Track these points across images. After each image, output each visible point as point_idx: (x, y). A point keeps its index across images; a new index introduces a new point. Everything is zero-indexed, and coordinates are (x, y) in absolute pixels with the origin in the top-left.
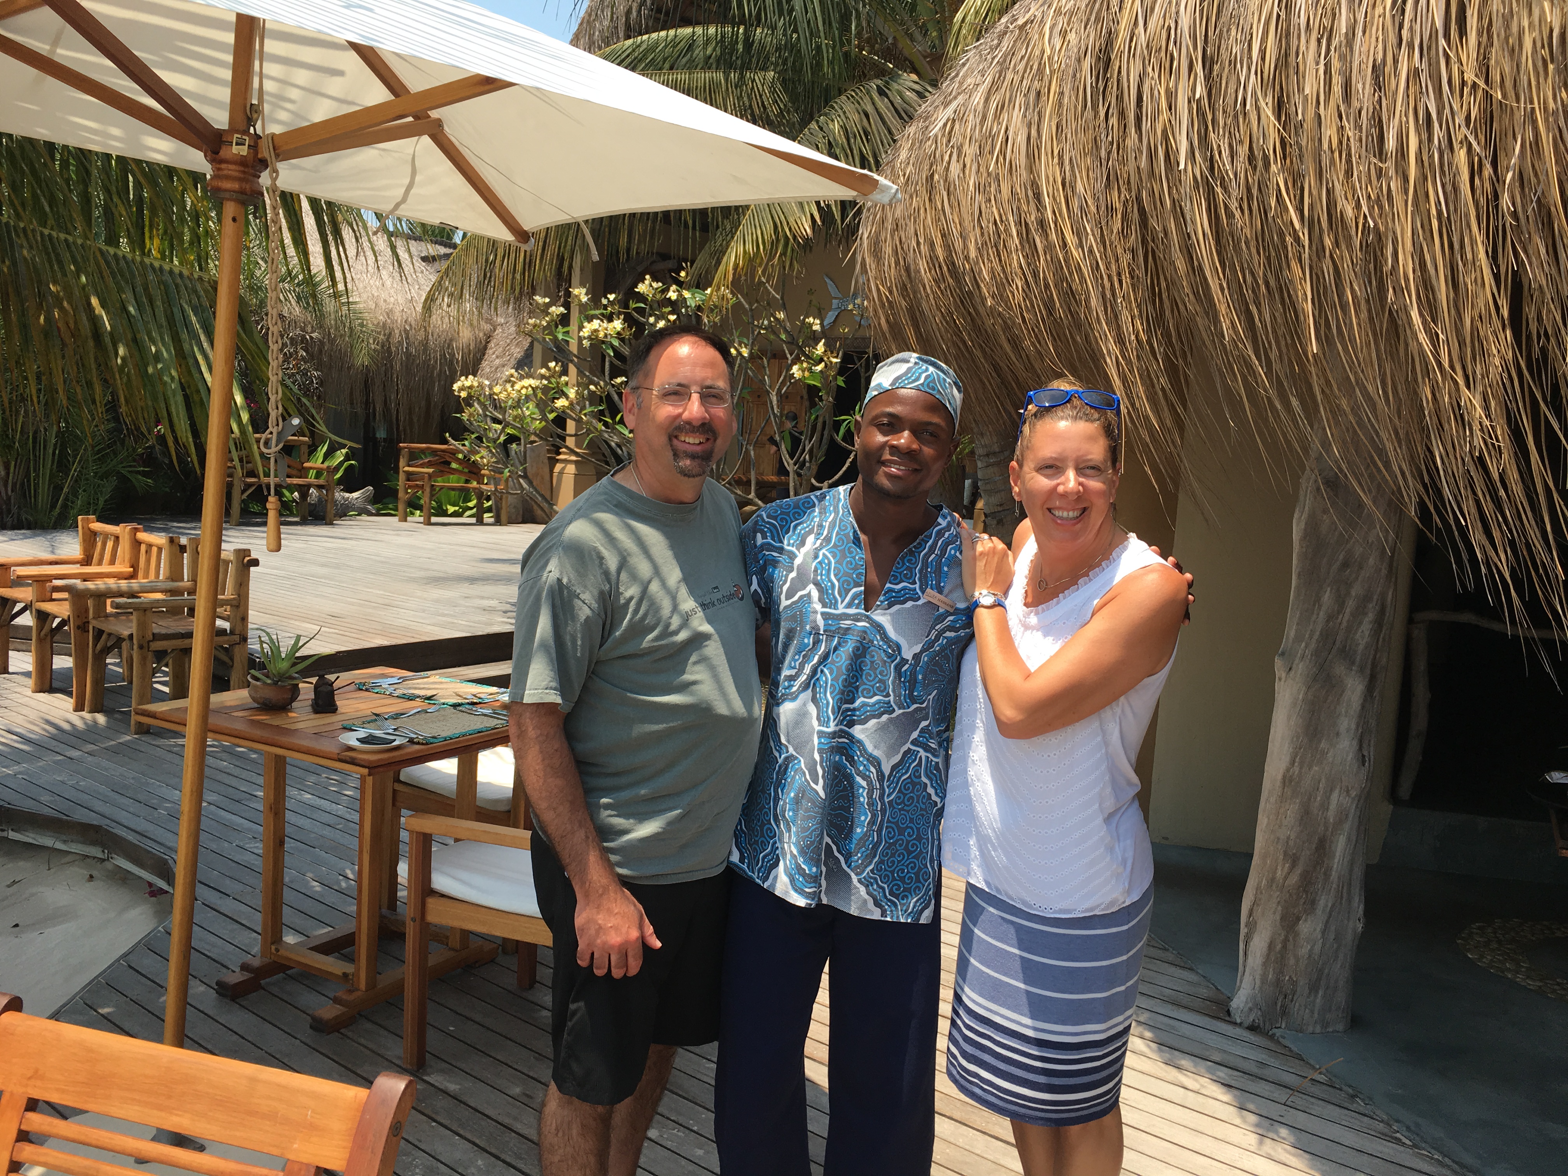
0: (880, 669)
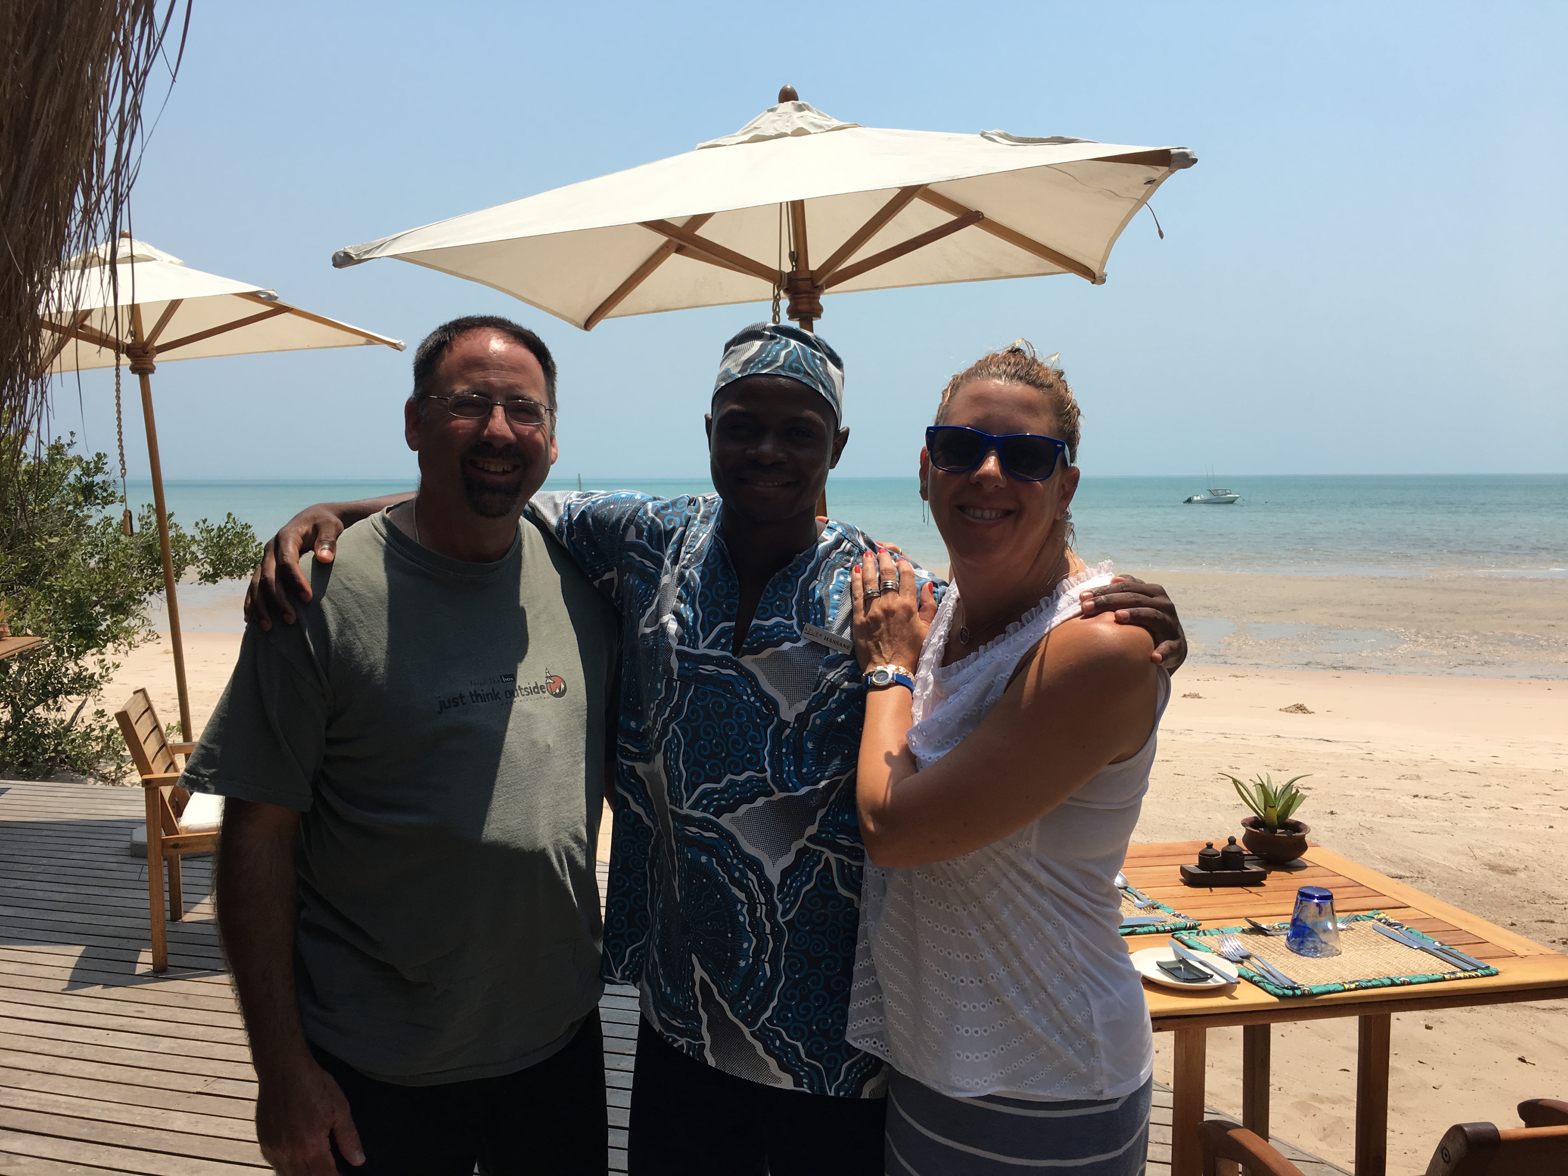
0: (752, 733)
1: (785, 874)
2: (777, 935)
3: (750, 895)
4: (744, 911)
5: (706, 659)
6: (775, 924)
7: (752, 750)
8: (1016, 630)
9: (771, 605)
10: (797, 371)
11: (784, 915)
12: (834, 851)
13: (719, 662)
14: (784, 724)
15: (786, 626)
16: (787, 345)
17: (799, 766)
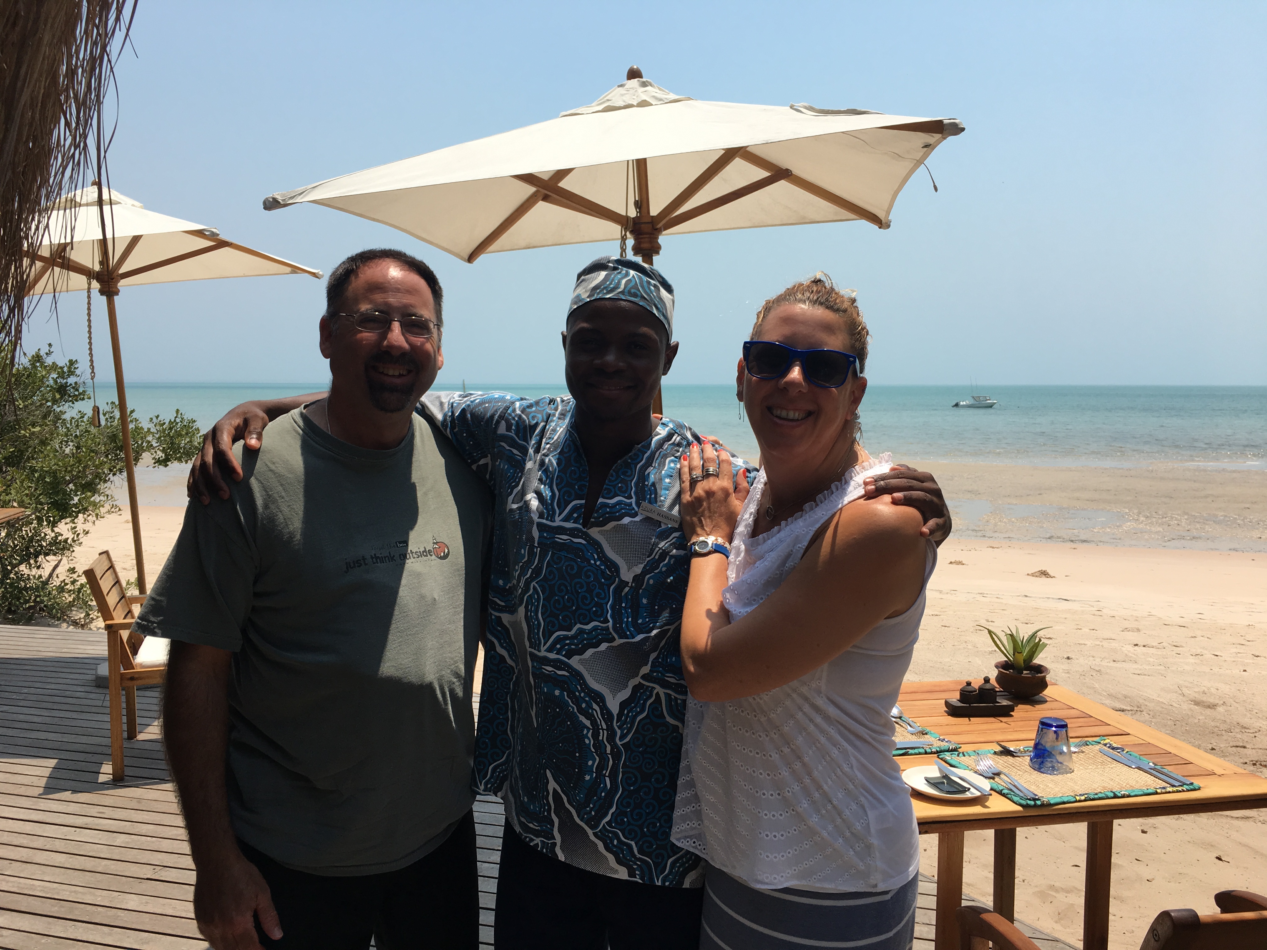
1: (623, 705)
2: (616, 755)
3: (594, 722)
4: (590, 735)
5: (561, 530)
6: (614, 746)
7: (597, 605)
8: (812, 509)
9: (614, 486)
10: (635, 295)
11: (622, 738)
12: (662, 686)
13: (572, 532)
14: (624, 584)
15: (626, 504)
16: (627, 274)
17: (635, 620)
